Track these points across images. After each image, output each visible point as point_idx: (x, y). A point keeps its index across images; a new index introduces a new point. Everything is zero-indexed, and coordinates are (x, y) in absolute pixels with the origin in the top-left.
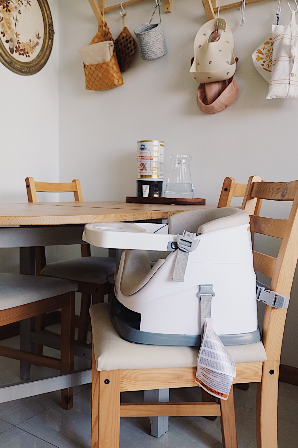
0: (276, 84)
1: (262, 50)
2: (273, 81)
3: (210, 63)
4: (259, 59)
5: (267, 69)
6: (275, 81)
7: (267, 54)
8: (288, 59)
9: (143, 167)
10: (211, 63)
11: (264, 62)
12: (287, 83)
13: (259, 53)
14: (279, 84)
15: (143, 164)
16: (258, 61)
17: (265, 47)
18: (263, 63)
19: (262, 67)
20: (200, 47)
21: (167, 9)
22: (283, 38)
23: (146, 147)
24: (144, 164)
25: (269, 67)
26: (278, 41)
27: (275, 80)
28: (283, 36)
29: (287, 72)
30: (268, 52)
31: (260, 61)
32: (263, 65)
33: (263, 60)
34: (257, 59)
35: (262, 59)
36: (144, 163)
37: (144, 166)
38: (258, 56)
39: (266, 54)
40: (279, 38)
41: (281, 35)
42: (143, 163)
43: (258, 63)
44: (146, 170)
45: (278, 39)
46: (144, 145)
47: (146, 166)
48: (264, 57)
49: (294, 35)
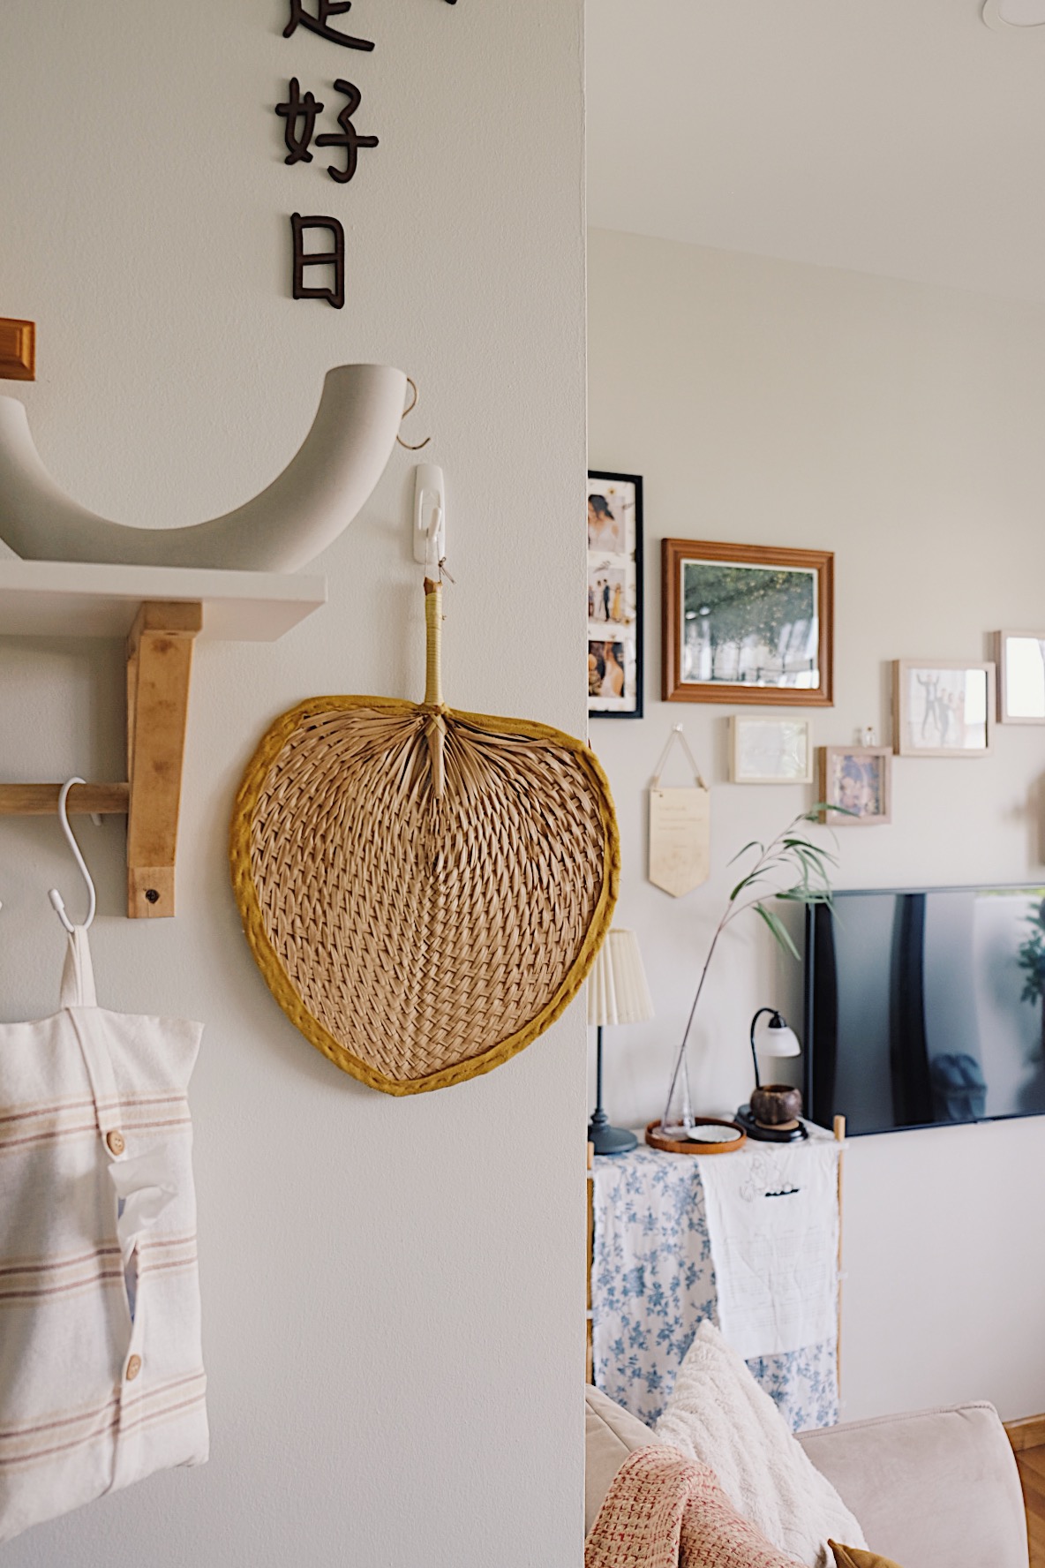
0: (36, 1455)
2: (14, 1440)
6: (26, 1438)
8: (91, 1268)
12: (100, 1432)
14: (54, 1455)
22: (51, 1135)
26: (15, 1148)
27: (21, 1428)
28: (53, 1123)
29: (99, 1355)
40: (28, 1129)
41: (35, 1113)
45: (20, 1137)
49: (108, 1091)
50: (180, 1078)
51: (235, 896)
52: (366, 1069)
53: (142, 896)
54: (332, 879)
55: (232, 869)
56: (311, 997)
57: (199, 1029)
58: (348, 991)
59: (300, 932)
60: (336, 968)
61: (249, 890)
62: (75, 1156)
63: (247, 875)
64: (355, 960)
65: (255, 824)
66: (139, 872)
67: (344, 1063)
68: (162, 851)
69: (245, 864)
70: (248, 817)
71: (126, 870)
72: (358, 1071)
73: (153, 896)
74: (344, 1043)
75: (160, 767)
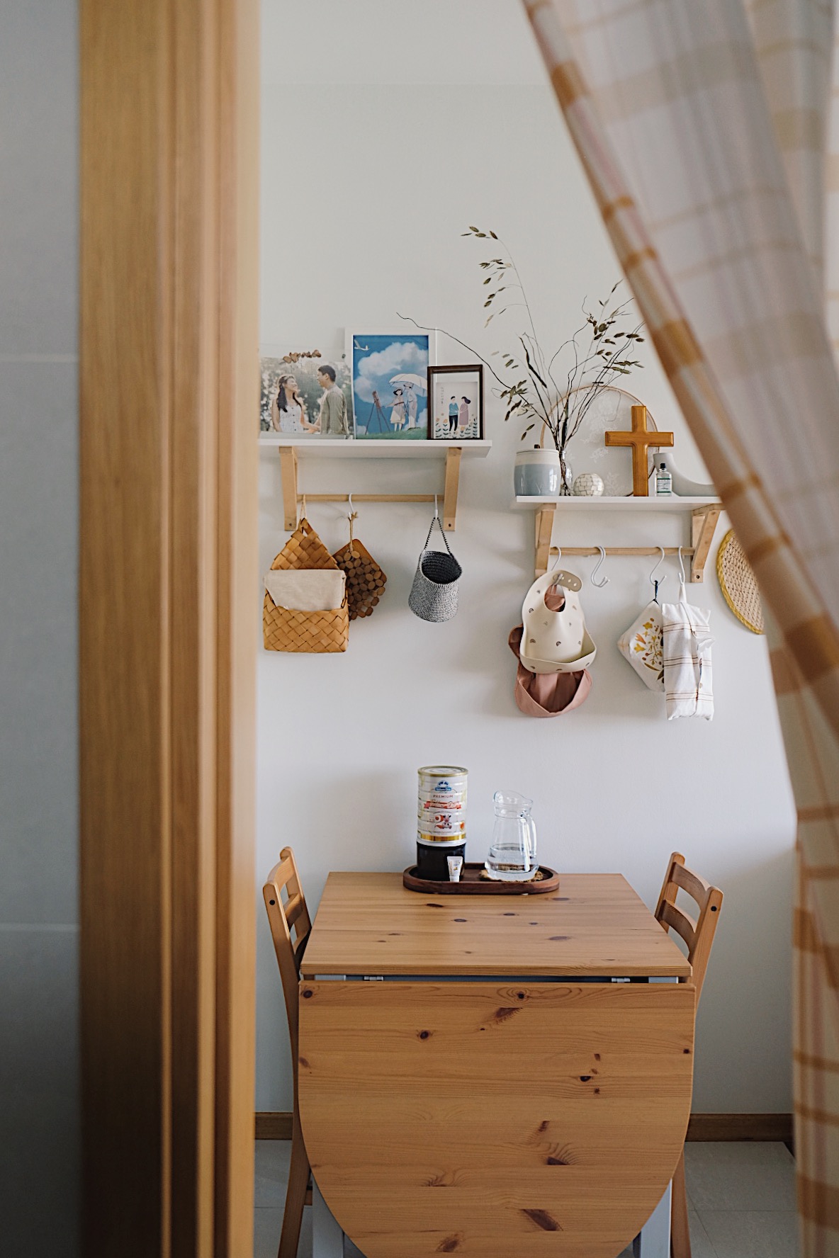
0: (681, 699)
1: (643, 636)
3: (557, 645)
4: (638, 648)
5: (651, 665)
7: (651, 644)
8: (691, 661)
9: (444, 821)
10: (560, 645)
11: (647, 654)
12: (695, 698)
13: (639, 640)
14: (685, 701)
15: (444, 817)
16: (637, 652)
17: (647, 633)
18: (645, 657)
19: (643, 661)
20: (532, 612)
21: (450, 525)
22: (683, 629)
23: (450, 786)
24: (447, 817)
25: (653, 663)
27: (679, 692)
28: (683, 627)
29: (693, 681)
30: (652, 641)
31: (640, 652)
32: (644, 659)
33: (645, 652)
34: (635, 649)
35: (643, 649)
36: (447, 815)
37: (447, 821)
38: (638, 645)
39: (649, 643)
40: (678, 627)
41: (679, 624)
42: (443, 815)
43: (637, 654)
44: (450, 828)
45: (676, 628)
46: (445, 783)
47: (451, 820)
48: (647, 647)
49: (693, 623)
50: (707, 622)
51: (718, 578)
52: (752, 626)
53: (695, 577)
54: (744, 574)
55: (717, 571)
56: (737, 605)
57: (710, 612)
58: (748, 604)
59: (735, 588)
60: (744, 598)
61: (722, 576)
62: (688, 634)
63: (721, 572)
64: (750, 596)
65: (724, 559)
66: (695, 571)
67: (746, 624)
68: (702, 566)
69: (721, 569)
70: (722, 557)
71: (691, 570)
72: (750, 627)
73: (698, 577)
74: (746, 619)
75: (706, 543)
